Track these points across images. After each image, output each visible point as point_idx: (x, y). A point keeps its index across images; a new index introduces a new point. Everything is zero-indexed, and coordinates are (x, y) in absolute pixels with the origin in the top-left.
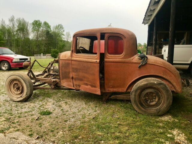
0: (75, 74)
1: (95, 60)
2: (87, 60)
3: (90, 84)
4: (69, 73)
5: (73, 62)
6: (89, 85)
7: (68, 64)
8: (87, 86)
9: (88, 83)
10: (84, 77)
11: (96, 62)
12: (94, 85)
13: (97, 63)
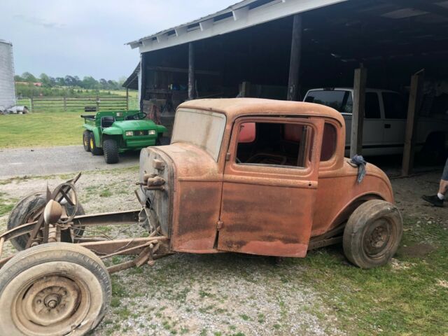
0: (233, 215)
1: (307, 182)
2: (280, 181)
3: (282, 236)
4: (210, 214)
5: (227, 187)
6: (280, 239)
7: (210, 193)
8: (271, 241)
9: (278, 235)
10: (266, 222)
11: (310, 185)
12: (294, 238)
13: (311, 188)
